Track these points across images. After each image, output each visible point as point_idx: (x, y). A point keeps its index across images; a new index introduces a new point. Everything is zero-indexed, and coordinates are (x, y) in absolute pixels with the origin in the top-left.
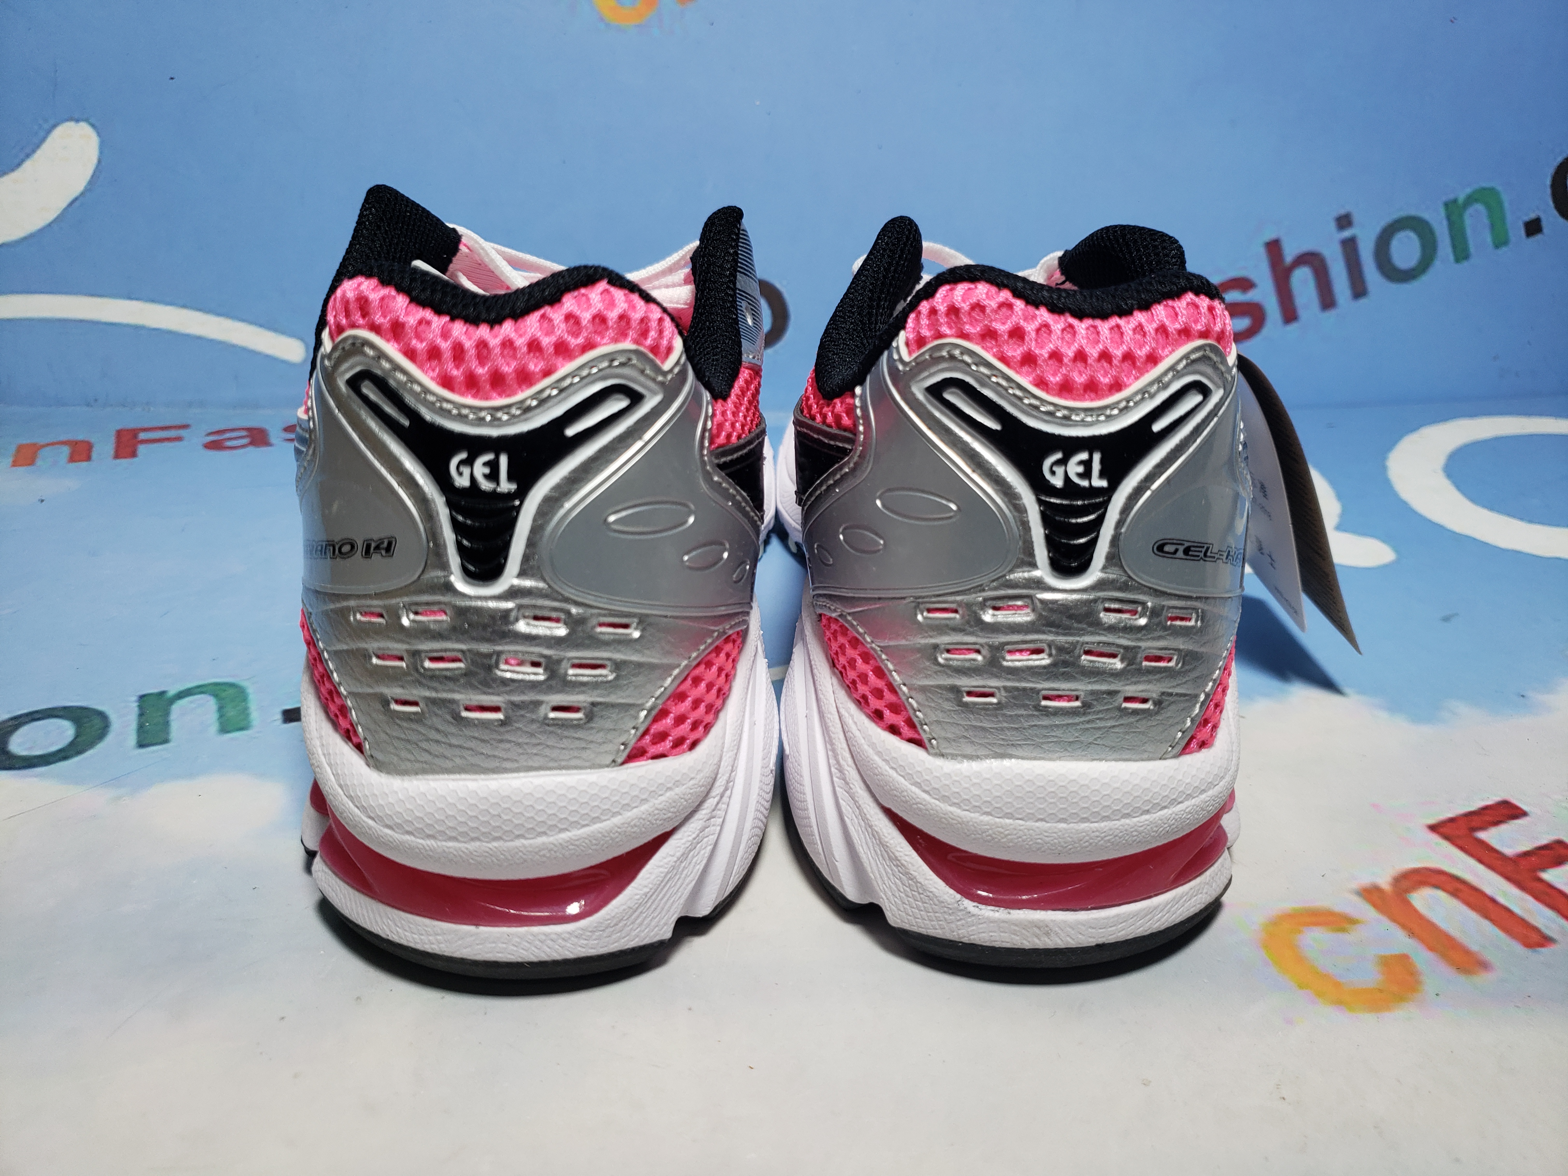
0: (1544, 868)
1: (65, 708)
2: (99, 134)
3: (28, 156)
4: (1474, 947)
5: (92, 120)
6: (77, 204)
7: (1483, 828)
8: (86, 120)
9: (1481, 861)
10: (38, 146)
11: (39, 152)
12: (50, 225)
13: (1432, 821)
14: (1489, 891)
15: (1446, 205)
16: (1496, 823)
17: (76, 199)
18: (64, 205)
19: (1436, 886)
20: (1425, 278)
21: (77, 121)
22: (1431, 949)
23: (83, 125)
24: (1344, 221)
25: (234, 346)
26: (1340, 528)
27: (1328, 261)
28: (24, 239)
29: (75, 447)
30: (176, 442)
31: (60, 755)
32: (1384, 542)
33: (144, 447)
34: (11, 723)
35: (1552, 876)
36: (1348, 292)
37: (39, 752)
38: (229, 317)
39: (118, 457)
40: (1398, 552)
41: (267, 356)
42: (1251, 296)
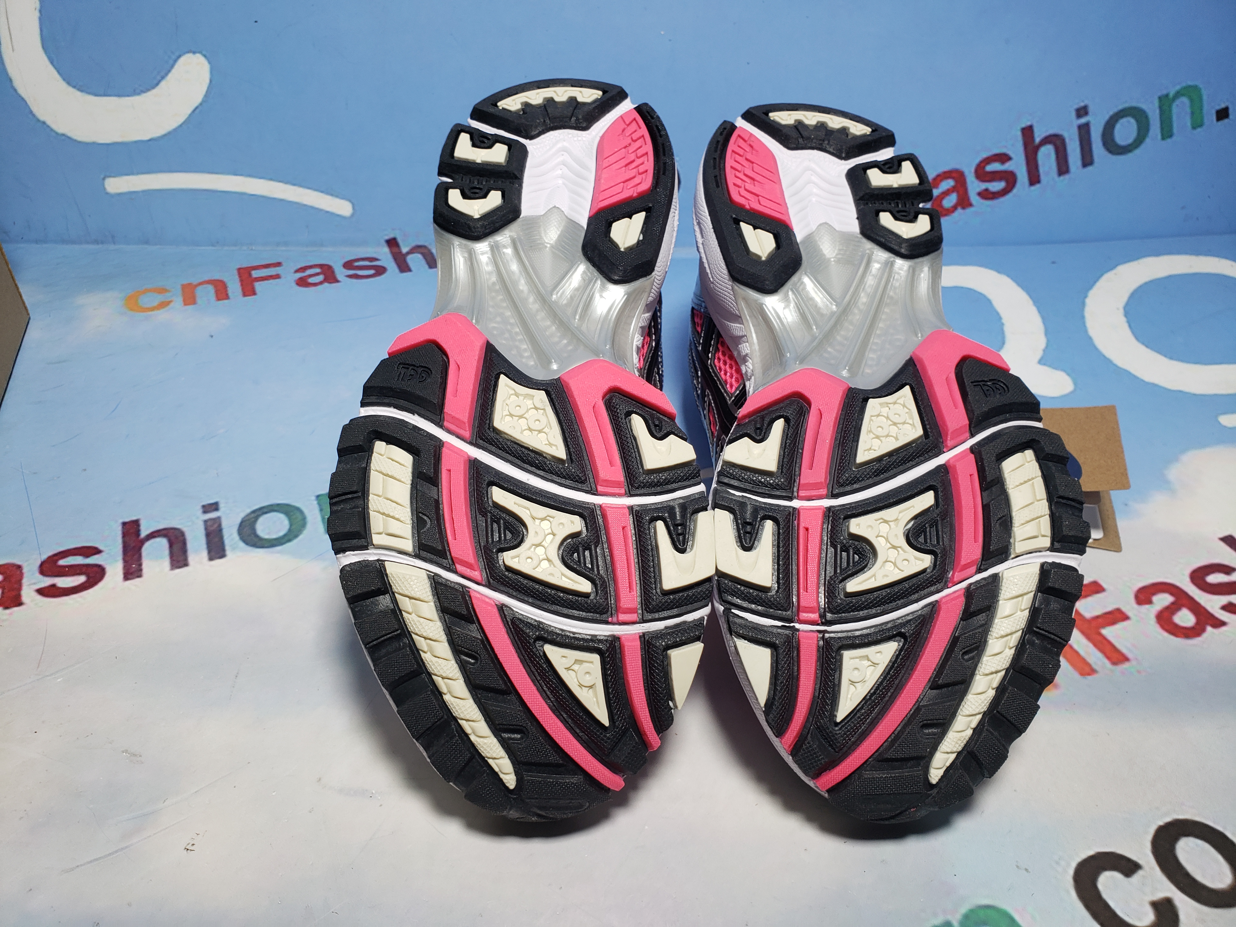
0: (1104, 626)
2: (209, 63)
3: (163, 78)
5: (204, 53)
6: (198, 110)
8: (200, 52)
10: (169, 71)
11: (170, 75)
12: (181, 126)
15: (1160, 98)
16: (1086, 596)
17: (197, 108)
18: (189, 111)
20: (1137, 152)
21: (194, 53)
23: (198, 55)
24: (1082, 112)
25: (305, 205)
26: (1041, 362)
27: (1067, 141)
28: (165, 135)
29: (215, 287)
30: (277, 280)
31: (286, 538)
32: (1068, 375)
33: (258, 286)
34: (253, 515)
35: (1108, 632)
36: (1079, 163)
37: (274, 536)
38: (301, 186)
39: (245, 295)
40: (1075, 384)
41: (327, 212)
42: (1008, 166)
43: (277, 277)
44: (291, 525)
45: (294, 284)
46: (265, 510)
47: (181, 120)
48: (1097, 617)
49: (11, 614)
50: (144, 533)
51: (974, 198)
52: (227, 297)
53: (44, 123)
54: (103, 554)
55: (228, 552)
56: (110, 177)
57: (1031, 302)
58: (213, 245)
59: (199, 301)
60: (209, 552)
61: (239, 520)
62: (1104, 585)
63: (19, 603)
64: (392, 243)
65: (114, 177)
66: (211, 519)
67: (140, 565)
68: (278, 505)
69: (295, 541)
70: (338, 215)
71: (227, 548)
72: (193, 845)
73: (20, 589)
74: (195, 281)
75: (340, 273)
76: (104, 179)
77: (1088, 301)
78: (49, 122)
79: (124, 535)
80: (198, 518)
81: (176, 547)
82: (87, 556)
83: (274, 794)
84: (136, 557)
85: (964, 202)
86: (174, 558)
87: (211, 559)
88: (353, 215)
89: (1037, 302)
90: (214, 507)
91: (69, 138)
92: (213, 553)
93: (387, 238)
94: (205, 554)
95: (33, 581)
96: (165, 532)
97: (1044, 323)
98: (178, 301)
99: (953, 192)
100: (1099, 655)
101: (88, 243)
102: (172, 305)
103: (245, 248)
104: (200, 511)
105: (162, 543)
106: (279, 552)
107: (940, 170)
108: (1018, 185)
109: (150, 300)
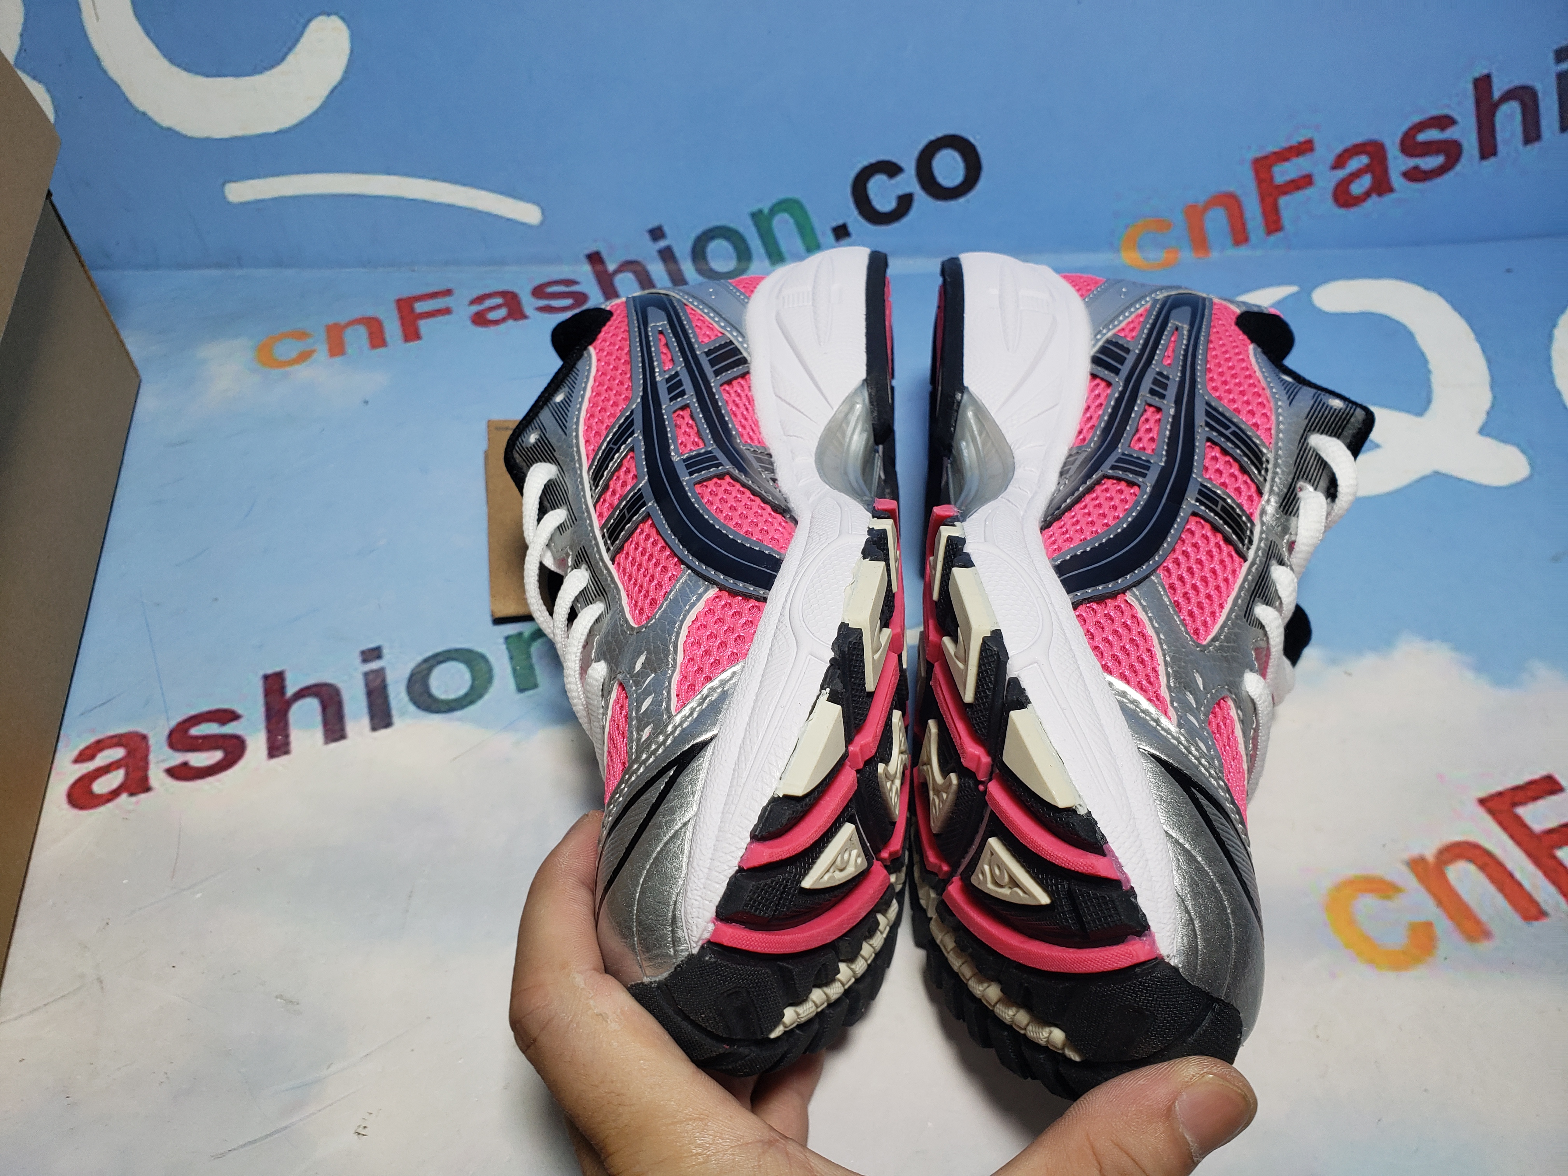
0: (1560, 846)
2: (349, 26)
3: (290, 50)
4: (1484, 918)
5: (342, 13)
6: (336, 91)
7: (1523, 803)
8: (336, 14)
9: (1512, 837)
10: (297, 41)
11: (299, 46)
12: (317, 111)
13: (1482, 794)
14: (1510, 865)
16: (1535, 798)
17: (335, 88)
18: (325, 93)
19: (1471, 860)
21: (329, 15)
22: (1451, 918)
23: (334, 18)
25: (480, 212)
26: (1484, 431)
27: (1540, 95)
28: (296, 126)
29: (369, 328)
30: (447, 318)
31: (468, 699)
32: (1523, 451)
33: (424, 326)
34: (425, 666)
36: (1556, 126)
37: (452, 696)
38: (475, 186)
39: (407, 340)
40: (1532, 465)
41: (508, 220)
42: (1450, 133)
43: (447, 311)
44: (474, 679)
45: (469, 323)
46: (441, 658)
47: (316, 104)
48: (1550, 832)
49: (137, 803)
50: (290, 691)
51: (1396, 179)
52: (383, 343)
53: (144, 114)
54: (242, 720)
55: (396, 719)
56: (230, 181)
57: (1472, 336)
58: (364, 267)
59: (349, 350)
60: (373, 716)
61: (407, 673)
63: (147, 789)
64: (595, 259)
65: (235, 182)
66: (372, 672)
67: (287, 736)
68: (457, 650)
69: (480, 704)
70: (523, 224)
71: (394, 712)
72: (365, 1127)
73: (146, 768)
74: (343, 319)
75: (529, 303)
76: (224, 184)
77: (1557, 333)
78: (150, 113)
79: (267, 693)
80: (356, 669)
81: (331, 710)
82: (223, 722)
84: (282, 724)
85: (1382, 186)
86: (328, 727)
87: (374, 728)
88: (542, 223)
89: (1480, 335)
90: (376, 653)
91: (177, 133)
92: (376, 721)
93: (588, 252)
94: (366, 721)
95: (162, 757)
96: (314, 689)
97: (1490, 370)
98: (322, 351)
99: (1366, 172)
100: (1552, 889)
101: (208, 267)
102: (314, 356)
103: (405, 269)
104: (357, 659)
105: (312, 704)
106: (459, 719)
107: (1349, 143)
108: (1464, 160)
109: (288, 349)
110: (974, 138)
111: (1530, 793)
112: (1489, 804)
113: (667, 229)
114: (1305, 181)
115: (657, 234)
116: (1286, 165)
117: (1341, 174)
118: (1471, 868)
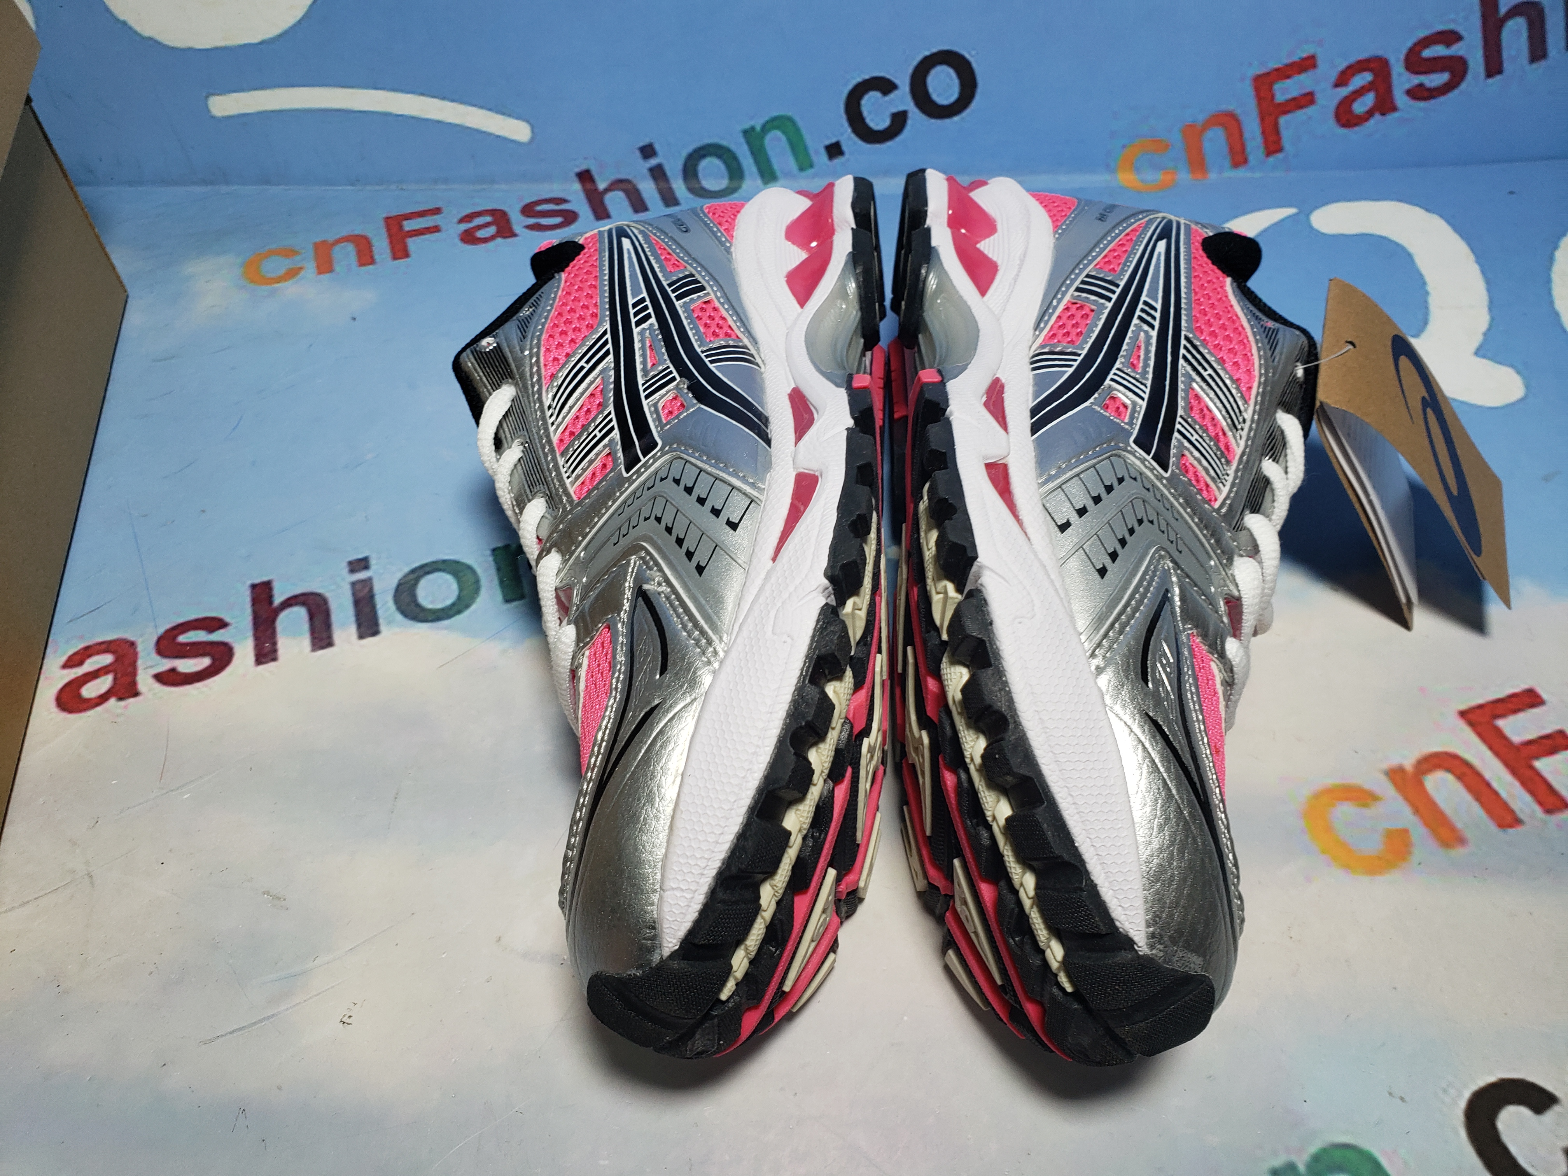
0: (1538, 757)
1: (444, 561)
4: (1459, 825)
7: (1502, 716)
9: (1491, 748)
13: (1464, 707)
14: (1487, 775)
16: (1516, 711)
19: (1449, 770)
22: (1427, 825)
26: (1480, 352)
27: (1547, 12)
28: (280, 36)
29: (357, 246)
30: (437, 234)
31: (455, 609)
32: (1519, 372)
33: (413, 243)
34: (412, 576)
35: (1543, 765)
37: (439, 606)
38: (462, 102)
39: (395, 257)
40: (1527, 387)
41: (498, 137)
42: (1456, 50)
43: (436, 229)
44: (461, 590)
45: (457, 241)
46: (427, 569)
47: (299, 14)
48: (1530, 743)
49: (126, 707)
50: (278, 600)
51: (1400, 98)
52: (372, 261)
53: (124, 23)
54: (229, 628)
55: (383, 627)
56: (214, 94)
57: (1472, 257)
58: (352, 185)
59: (337, 268)
60: (359, 626)
61: (394, 583)
62: (1544, 696)
63: (136, 694)
64: (585, 177)
65: (218, 95)
66: (360, 582)
67: (274, 644)
69: (466, 613)
70: (513, 141)
71: (382, 621)
72: (350, 1017)
73: (134, 674)
74: (331, 237)
75: (518, 222)
76: (207, 98)
77: (1559, 255)
78: (131, 22)
79: (255, 602)
80: (343, 579)
81: (318, 620)
82: (211, 630)
83: (444, 956)
84: (269, 632)
85: (1385, 105)
86: (316, 635)
87: (361, 637)
88: (532, 139)
89: (1481, 258)
90: (363, 564)
91: (159, 43)
92: (363, 629)
93: (578, 170)
94: (353, 629)
95: (150, 663)
96: (303, 598)
97: (1489, 291)
98: (310, 267)
99: (1369, 90)
100: (1528, 798)
101: (194, 183)
102: (302, 273)
103: (393, 187)
104: (345, 570)
105: (299, 613)
106: (446, 628)
107: (1353, 59)
108: (1469, 77)
109: (275, 266)
110: (969, 53)
111: (1511, 706)
112: (1470, 716)
113: (657, 147)
114: (1307, 99)
115: (648, 151)
116: (1288, 82)
117: (1344, 91)
118: (1449, 777)
